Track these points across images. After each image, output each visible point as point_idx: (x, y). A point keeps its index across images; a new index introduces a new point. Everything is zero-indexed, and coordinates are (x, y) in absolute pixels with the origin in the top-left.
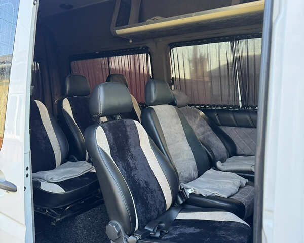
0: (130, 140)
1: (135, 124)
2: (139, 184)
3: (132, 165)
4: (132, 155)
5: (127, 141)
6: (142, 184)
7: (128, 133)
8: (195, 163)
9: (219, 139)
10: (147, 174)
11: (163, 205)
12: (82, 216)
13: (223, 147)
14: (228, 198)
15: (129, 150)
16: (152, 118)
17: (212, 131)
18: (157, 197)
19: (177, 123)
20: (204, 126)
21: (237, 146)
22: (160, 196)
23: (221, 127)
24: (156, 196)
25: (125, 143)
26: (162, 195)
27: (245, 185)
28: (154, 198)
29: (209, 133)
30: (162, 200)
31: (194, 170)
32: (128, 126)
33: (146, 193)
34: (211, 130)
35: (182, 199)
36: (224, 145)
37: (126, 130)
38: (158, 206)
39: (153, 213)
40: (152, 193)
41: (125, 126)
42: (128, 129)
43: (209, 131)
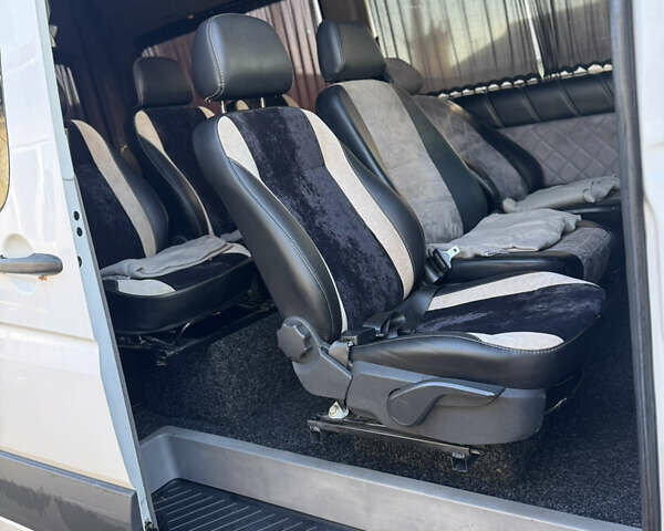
0: (299, 153)
1: (305, 117)
2: (337, 244)
3: (312, 205)
4: (310, 185)
5: (293, 155)
6: (343, 243)
7: (294, 137)
8: (455, 206)
9: (501, 156)
10: (351, 223)
11: (395, 286)
12: (221, 343)
13: (513, 172)
14: (540, 250)
15: (299, 173)
16: (343, 107)
17: (483, 143)
18: (380, 270)
19: (402, 120)
20: (463, 133)
21: (544, 167)
22: (386, 266)
23: (502, 131)
24: (376, 267)
25: (289, 158)
26: (391, 264)
27: (574, 227)
28: (373, 270)
29: (476, 146)
30: (391, 275)
31: (454, 221)
32: (291, 120)
33: (354, 261)
34: (481, 139)
35: (436, 272)
36: (516, 168)
37: (286, 130)
38: (385, 288)
39: (376, 301)
40: (367, 261)
41: (282, 120)
42: (291, 127)
43: (478, 142)
